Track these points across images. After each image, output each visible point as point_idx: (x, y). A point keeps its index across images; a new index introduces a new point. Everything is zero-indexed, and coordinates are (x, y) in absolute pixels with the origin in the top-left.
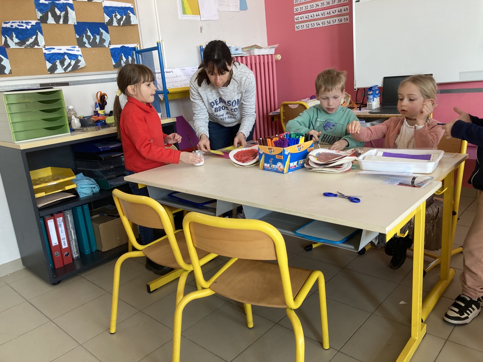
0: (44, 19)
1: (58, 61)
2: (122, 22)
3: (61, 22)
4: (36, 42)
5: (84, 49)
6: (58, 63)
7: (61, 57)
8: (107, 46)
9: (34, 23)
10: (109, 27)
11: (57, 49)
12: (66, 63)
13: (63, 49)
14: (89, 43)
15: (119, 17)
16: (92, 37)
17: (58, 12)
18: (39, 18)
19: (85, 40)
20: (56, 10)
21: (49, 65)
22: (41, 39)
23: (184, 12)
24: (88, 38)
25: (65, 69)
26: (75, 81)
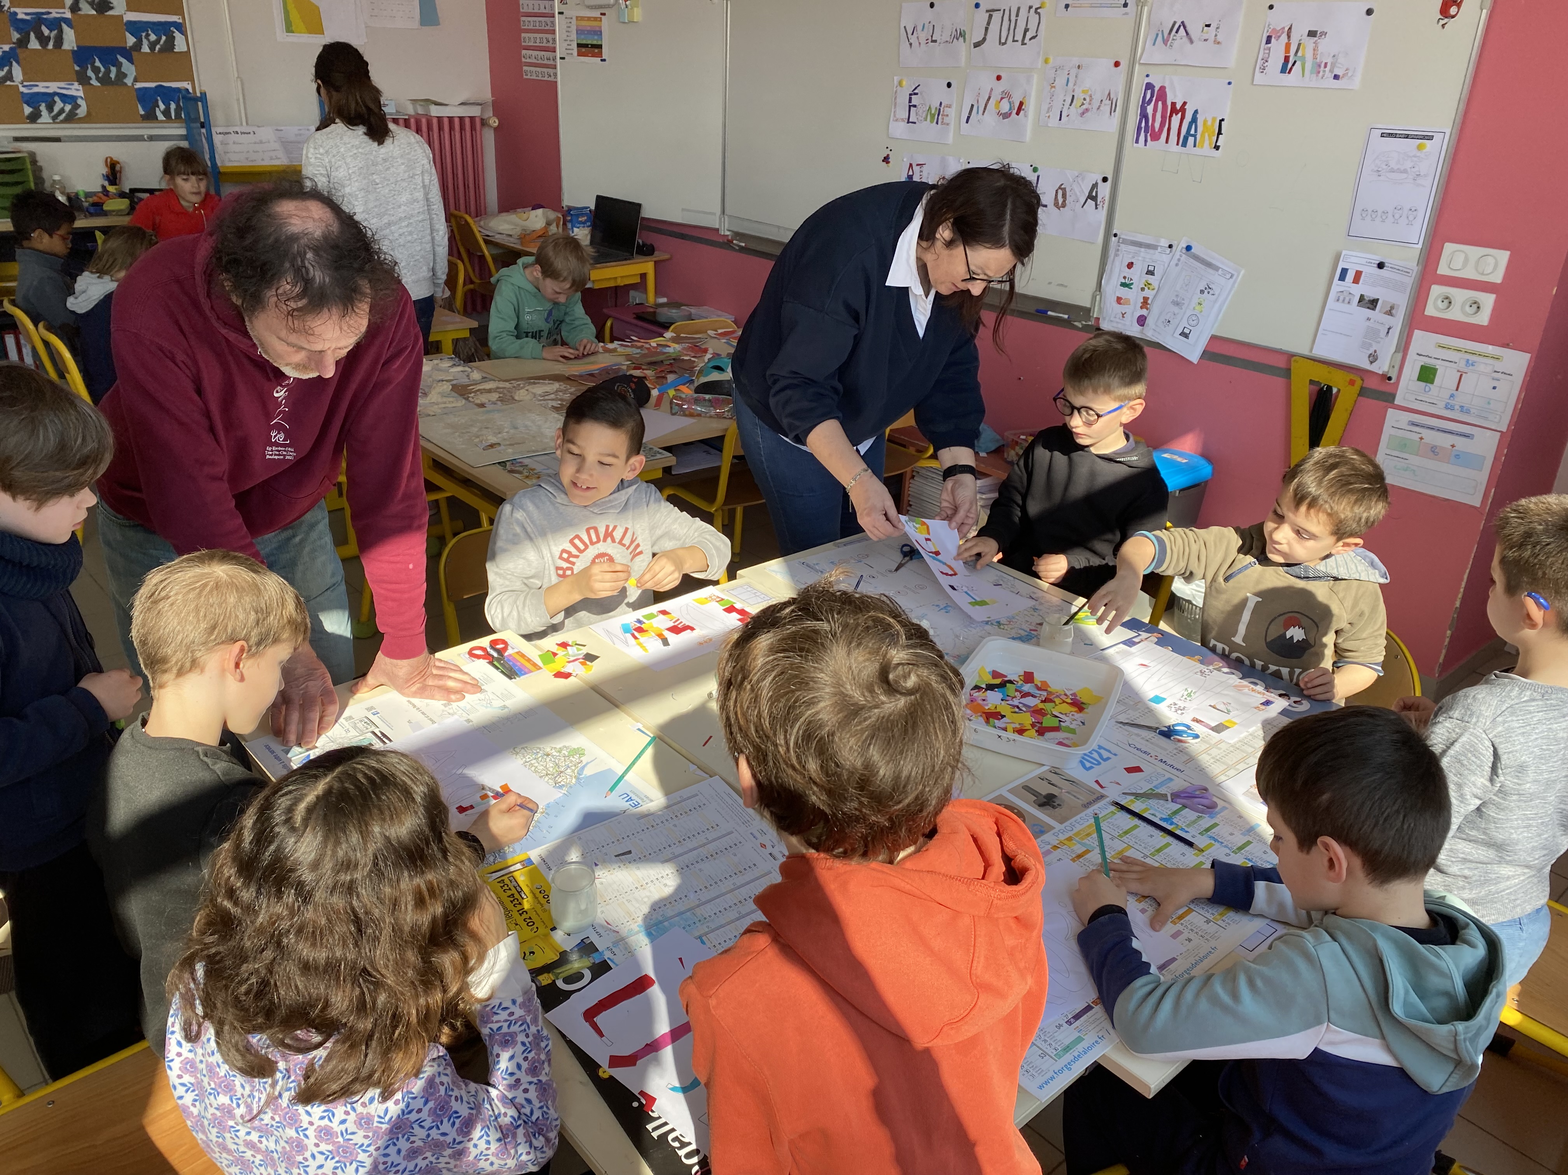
0: (23, 42)
1: (43, 105)
2: (158, 47)
3: (50, 46)
4: (9, 76)
5: (88, 87)
6: (43, 107)
7: (49, 99)
8: (130, 84)
9: (6, 48)
10: (134, 54)
11: (42, 87)
12: (56, 109)
13: (53, 87)
14: (98, 79)
15: (153, 37)
16: (102, 69)
17: (46, 32)
18: (15, 40)
19: (90, 73)
20: (44, 28)
21: (28, 110)
22: (17, 72)
23: (289, 29)
24: (96, 70)
25: (54, 118)
26: (71, 137)
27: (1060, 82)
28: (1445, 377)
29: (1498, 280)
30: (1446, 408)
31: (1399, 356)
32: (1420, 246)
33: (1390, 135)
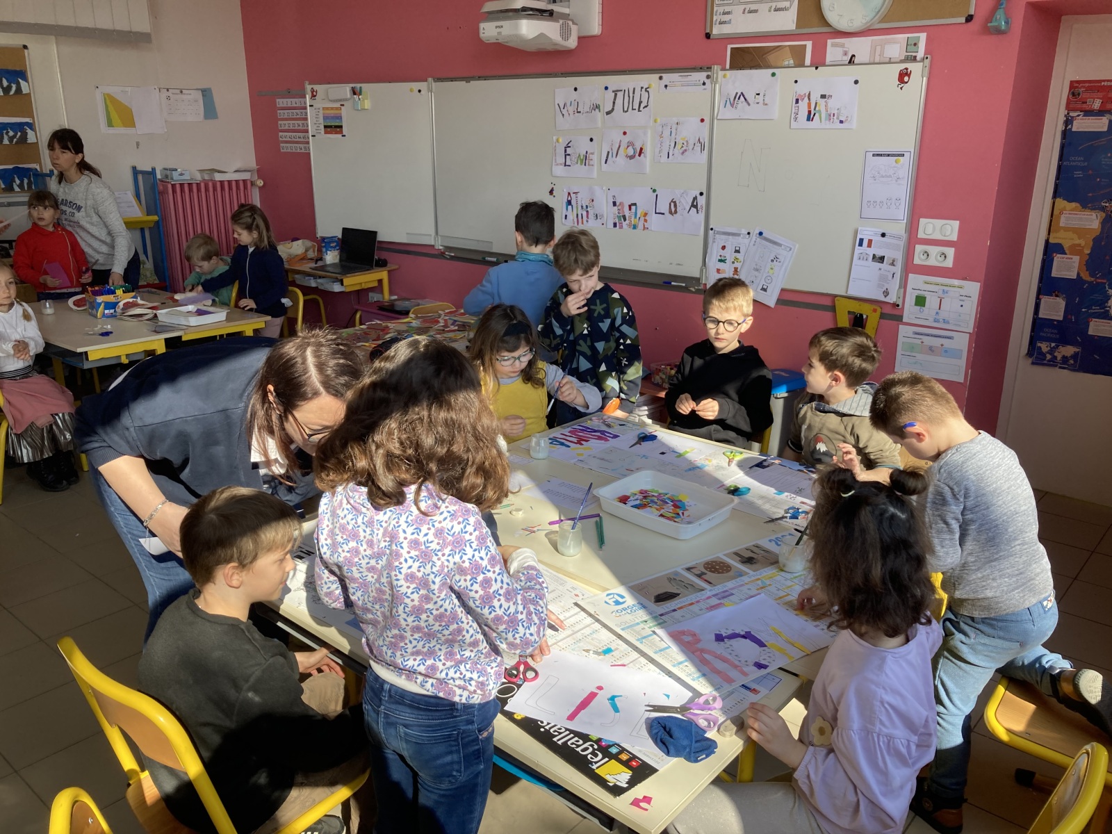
2: (15, 140)
23: (110, 124)
27: (666, 133)
28: (932, 302)
29: (955, 239)
30: (935, 321)
31: (902, 290)
32: (905, 221)
33: (878, 155)
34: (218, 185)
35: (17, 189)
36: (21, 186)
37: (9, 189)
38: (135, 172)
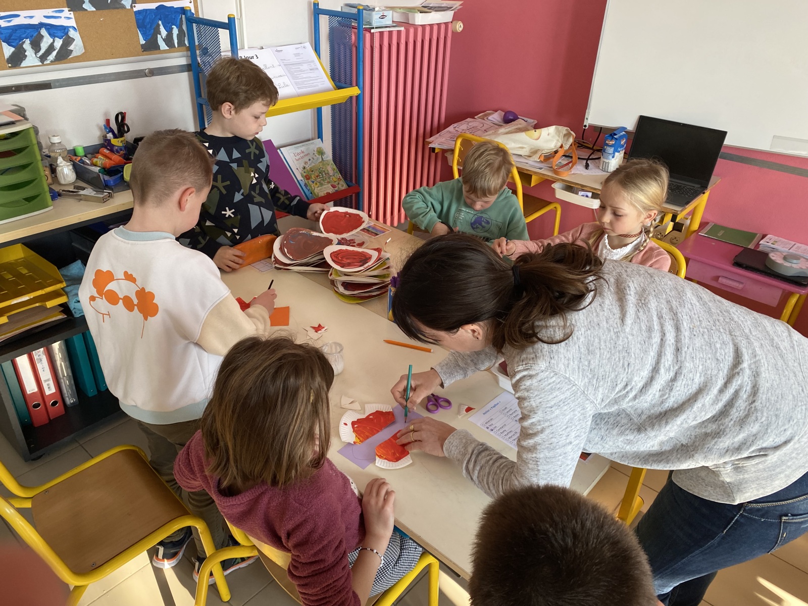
1: (28, 41)
5: (81, 13)
6: (27, 45)
7: (33, 32)
8: (128, 7)
11: (24, 18)
12: (44, 46)
13: (38, 16)
21: (8, 51)
25: (43, 58)
26: (63, 80)
34: (420, 30)
35: (163, 46)
36: (169, 40)
37: (151, 46)
38: (317, 12)
